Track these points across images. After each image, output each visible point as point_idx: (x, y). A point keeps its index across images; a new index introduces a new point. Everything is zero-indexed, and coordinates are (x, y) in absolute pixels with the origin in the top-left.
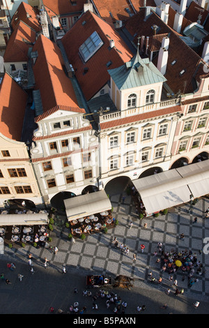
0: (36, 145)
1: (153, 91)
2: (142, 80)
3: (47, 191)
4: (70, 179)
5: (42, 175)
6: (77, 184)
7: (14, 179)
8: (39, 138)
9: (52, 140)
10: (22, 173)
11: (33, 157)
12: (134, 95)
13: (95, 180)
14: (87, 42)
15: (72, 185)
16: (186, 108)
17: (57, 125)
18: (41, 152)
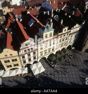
0: (20, 51)
1: (51, 33)
2: (49, 30)
3: (23, 65)
4: (30, 60)
5: (22, 60)
6: (32, 61)
7: (14, 62)
8: (21, 49)
9: (25, 49)
10: (16, 60)
11: (19, 55)
12: (47, 34)
13: (37, 59)
14: (30, 21)
15: (30, 61)
16: (59, 37)
17: (27, 45)
18: (22, 53)
